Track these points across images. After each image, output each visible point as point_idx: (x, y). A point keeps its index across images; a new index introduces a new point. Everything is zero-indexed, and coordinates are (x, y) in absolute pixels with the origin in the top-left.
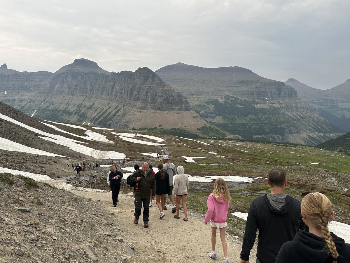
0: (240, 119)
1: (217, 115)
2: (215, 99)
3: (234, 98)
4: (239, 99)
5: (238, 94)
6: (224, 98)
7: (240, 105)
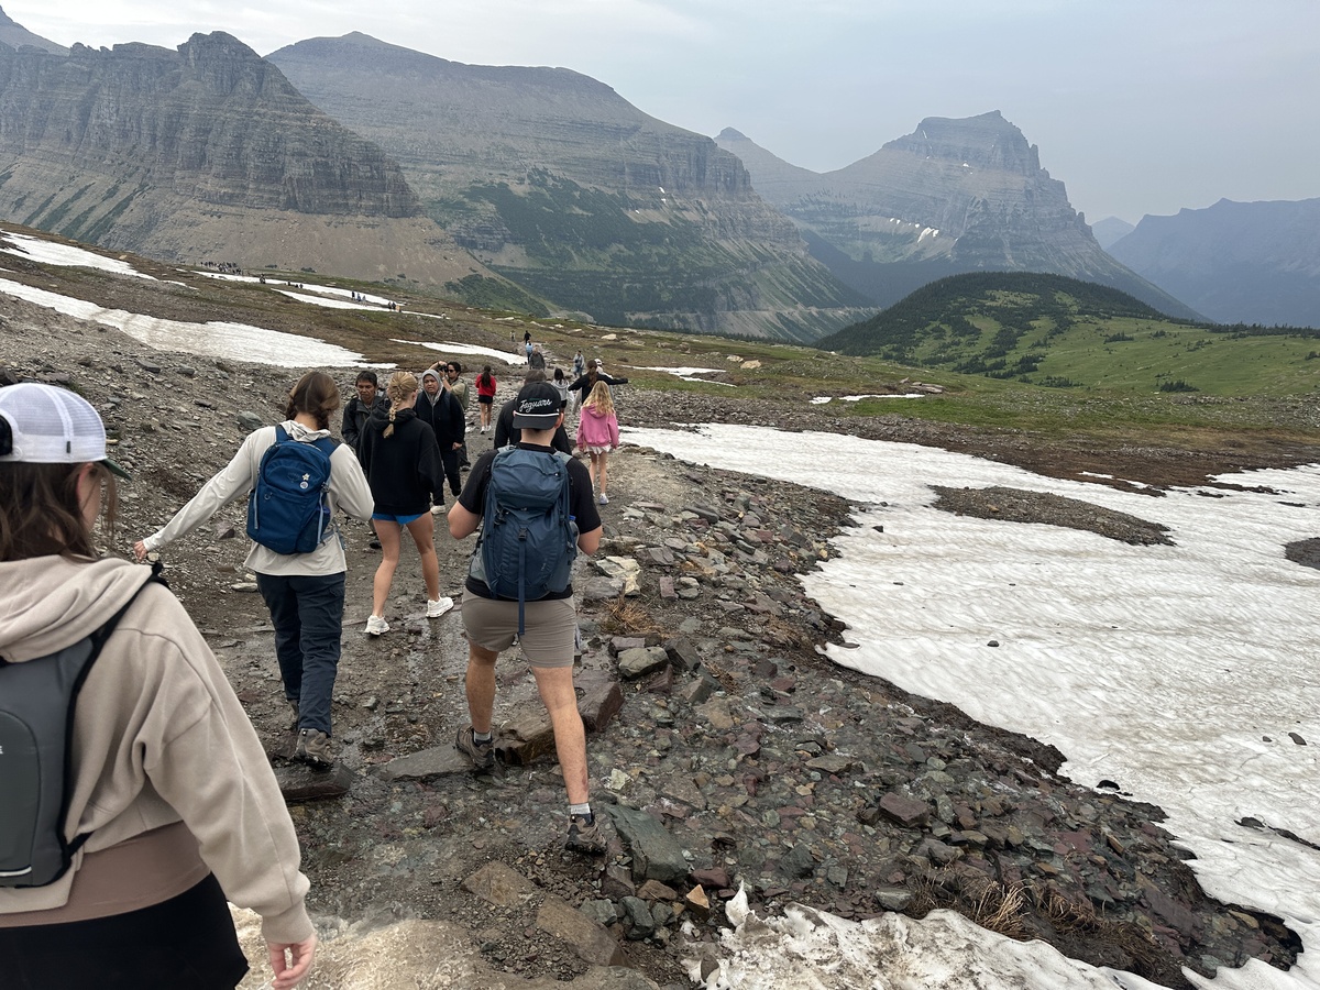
0: (583, 256)
1: (506, 240)
2: (497, 181)
3: (561, 180)
4: (576, 188)
5: (572, 168)
6: (527, 181)
7: (581, 208)
